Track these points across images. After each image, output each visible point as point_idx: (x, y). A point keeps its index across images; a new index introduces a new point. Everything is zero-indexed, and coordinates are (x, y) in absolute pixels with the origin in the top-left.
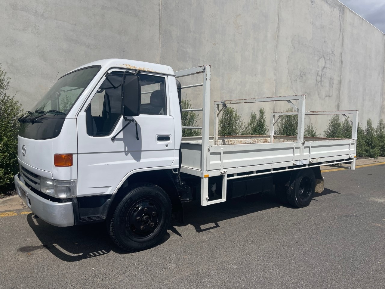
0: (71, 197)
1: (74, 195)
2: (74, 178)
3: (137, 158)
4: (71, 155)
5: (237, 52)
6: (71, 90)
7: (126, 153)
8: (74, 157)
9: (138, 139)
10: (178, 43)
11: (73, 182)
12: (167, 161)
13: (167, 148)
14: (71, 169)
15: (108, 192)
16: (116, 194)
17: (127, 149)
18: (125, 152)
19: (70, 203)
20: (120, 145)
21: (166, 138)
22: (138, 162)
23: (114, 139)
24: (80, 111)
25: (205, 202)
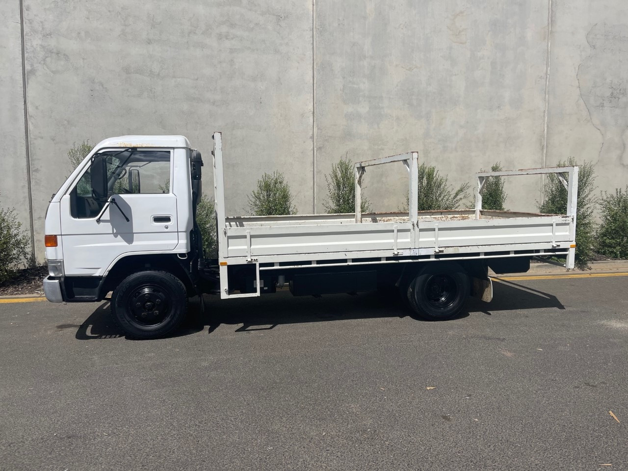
0: (59, 276)
1: (62, 273)
2: (60, 258)
3: (130, 240)
4: (56, 236)
5: (455, 75)
6: (145, 165)
7: (116, 235)
8: (59, 238)
9: (128, 220)
10: (344, 78)
11: (60, 262)
12: (168, 245)
13: (167, 230)
14: (56, 249)
15: (97, 273)
16: (107, 276)
17: (115, 231)
18: (113, 233)
19: (57, 281)
20: (107, 227)
21: (167, 219)
22: (129, 244)
23: (99, 221)
24: (65, 194)
25: (224, 296)
